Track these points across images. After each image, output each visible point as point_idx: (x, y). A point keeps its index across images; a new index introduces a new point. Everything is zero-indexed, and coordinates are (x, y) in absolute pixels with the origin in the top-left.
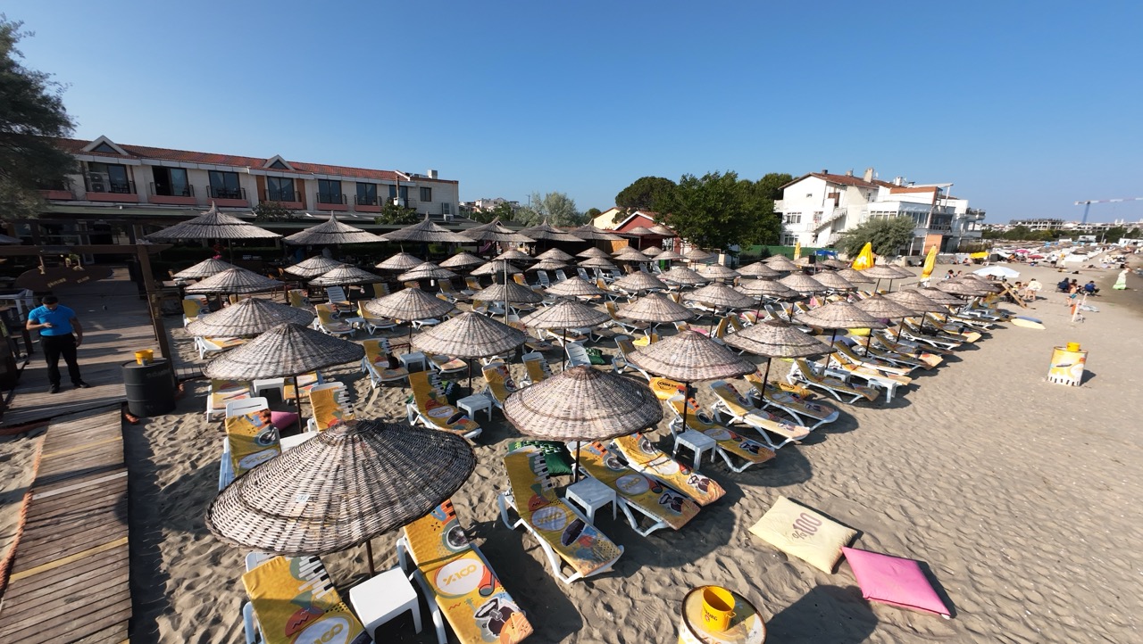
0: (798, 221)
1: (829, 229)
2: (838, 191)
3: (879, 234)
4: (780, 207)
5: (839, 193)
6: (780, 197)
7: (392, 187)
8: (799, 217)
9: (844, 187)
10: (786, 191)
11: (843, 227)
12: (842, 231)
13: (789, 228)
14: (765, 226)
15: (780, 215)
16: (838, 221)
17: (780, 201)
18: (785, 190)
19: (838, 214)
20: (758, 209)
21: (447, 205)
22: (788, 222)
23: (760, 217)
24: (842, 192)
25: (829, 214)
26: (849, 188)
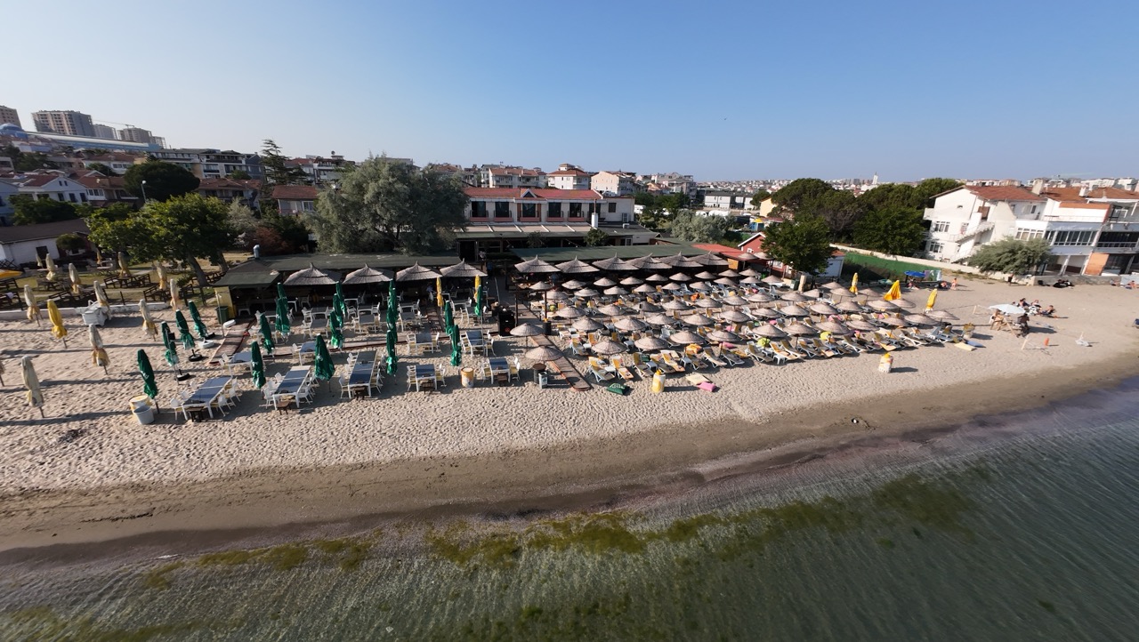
0: (946, 230)
1: (972, 242)
2: (987, 205)
3: (1006, 254)
4: (928, 214)
5: (989, 208)
6: (931, 205)
7: (591, 205)
8: (947, 226)
9: (994, 201)
10: (939, 201)
11: (989, 240)
12: (987, 244)
13: (936, 235)
14: (905, 235)
15: (928, 223)
16: (986, 233)
17: (931, 209)
18: (937, 199)
19: (984, 227)
20: (900, 219)
21: (626, 215)
22: (936, 230)
23: (901, 226)
24: (992, 207)
25: (975, 225)
26: (1000, 203)
